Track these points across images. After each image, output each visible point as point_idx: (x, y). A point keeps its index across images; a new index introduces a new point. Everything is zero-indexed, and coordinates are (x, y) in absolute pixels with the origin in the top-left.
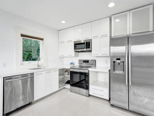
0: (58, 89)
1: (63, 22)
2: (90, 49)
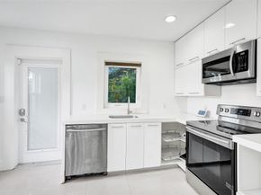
1: (171, 19)
2: (249, 74)
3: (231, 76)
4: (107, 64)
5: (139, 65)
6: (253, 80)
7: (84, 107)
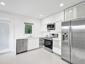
0: (39, 47)
2: (54, 28)
3: (52, 28)
4: (25, 23)
5: (33, 24)
6: (55, 29)
7: (18, 35)
